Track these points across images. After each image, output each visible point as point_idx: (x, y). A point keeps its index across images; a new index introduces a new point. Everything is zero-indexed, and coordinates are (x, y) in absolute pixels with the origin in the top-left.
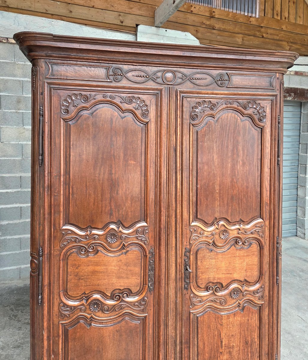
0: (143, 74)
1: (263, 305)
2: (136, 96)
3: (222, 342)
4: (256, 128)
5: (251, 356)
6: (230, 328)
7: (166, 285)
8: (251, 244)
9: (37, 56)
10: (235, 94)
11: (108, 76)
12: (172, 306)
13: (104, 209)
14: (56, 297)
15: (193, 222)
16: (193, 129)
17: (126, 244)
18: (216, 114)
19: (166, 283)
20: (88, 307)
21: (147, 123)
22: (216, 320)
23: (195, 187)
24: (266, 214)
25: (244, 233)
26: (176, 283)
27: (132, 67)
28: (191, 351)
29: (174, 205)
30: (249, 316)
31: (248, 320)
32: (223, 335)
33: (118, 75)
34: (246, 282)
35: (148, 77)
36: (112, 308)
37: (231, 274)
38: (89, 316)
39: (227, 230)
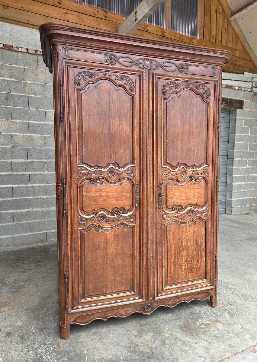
0: (130, 60)
1: (208, 220)
2: (126, 75)
3: (182, 243)
4: (204, 103)
5: (200, 253)
6: (187, 234)
7: (147, 206)
8: (200, 181)
9: (57, 42)
10: (191, 79)
11: (106, 61)
12: (150, 220)
13: (106, 154)
14: (75, 212)
15: (164, 165)
16: (164, 101)
17: (121, 178)
18: (179, 91)
19: (147, 204)
20: (97, 219)
21: (134, 95)
22: (178, 229)
23: (165, 142)
24: (210, 162)
25: (196, 173)
26: (153, 204)
27: (123, 55)
28: (163, 248)
29: (152, 153)
30: (199, 227)
31: (198, 230)
32: (183, 239)
33: (113, 60)
34: (197, 205)
35: (133, 63)
36: (113, 220)
37: (188, 200)
38: (98, 225)
39: (186, 171)
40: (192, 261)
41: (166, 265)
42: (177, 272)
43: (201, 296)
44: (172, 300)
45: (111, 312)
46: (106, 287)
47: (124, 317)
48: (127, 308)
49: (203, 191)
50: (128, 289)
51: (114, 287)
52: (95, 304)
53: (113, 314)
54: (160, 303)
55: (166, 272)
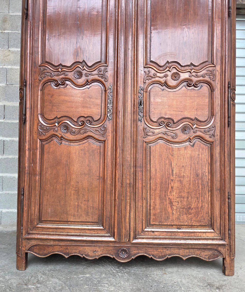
1: (214, 143)
3: (173, 171)
5: (202, 188)
6: (181, 159)
8: (202, 86)
12: (127, 135)
14: (35, 118)
15: (146, 64)
17: (90, 80)
20: (59, 128)
22: (167, 150)
24: (217, 60)
25: (196, 76)
26: (131, 115)
30: (199, 151)
31: (199, 155)
32: (174, 164)
34: (197, 121)
36: (78, 132)
37: (182, 112)
38: (60, 136)
39: (179, 72)
40: (188, 198)
41: (149, 197)
42: (165, 209)
43: (205, 254)
44: (160, 250)
45: (75, 248)
46: (67, 213)
47: (90, 259)
48: (95, 248)
49: (207, 100)
50: (96, 221)
51: (78, 215)
52: (54, 232)
53: (77, 251)
54: (142, 250)
55: (149, 208)
